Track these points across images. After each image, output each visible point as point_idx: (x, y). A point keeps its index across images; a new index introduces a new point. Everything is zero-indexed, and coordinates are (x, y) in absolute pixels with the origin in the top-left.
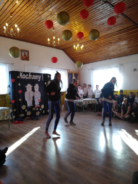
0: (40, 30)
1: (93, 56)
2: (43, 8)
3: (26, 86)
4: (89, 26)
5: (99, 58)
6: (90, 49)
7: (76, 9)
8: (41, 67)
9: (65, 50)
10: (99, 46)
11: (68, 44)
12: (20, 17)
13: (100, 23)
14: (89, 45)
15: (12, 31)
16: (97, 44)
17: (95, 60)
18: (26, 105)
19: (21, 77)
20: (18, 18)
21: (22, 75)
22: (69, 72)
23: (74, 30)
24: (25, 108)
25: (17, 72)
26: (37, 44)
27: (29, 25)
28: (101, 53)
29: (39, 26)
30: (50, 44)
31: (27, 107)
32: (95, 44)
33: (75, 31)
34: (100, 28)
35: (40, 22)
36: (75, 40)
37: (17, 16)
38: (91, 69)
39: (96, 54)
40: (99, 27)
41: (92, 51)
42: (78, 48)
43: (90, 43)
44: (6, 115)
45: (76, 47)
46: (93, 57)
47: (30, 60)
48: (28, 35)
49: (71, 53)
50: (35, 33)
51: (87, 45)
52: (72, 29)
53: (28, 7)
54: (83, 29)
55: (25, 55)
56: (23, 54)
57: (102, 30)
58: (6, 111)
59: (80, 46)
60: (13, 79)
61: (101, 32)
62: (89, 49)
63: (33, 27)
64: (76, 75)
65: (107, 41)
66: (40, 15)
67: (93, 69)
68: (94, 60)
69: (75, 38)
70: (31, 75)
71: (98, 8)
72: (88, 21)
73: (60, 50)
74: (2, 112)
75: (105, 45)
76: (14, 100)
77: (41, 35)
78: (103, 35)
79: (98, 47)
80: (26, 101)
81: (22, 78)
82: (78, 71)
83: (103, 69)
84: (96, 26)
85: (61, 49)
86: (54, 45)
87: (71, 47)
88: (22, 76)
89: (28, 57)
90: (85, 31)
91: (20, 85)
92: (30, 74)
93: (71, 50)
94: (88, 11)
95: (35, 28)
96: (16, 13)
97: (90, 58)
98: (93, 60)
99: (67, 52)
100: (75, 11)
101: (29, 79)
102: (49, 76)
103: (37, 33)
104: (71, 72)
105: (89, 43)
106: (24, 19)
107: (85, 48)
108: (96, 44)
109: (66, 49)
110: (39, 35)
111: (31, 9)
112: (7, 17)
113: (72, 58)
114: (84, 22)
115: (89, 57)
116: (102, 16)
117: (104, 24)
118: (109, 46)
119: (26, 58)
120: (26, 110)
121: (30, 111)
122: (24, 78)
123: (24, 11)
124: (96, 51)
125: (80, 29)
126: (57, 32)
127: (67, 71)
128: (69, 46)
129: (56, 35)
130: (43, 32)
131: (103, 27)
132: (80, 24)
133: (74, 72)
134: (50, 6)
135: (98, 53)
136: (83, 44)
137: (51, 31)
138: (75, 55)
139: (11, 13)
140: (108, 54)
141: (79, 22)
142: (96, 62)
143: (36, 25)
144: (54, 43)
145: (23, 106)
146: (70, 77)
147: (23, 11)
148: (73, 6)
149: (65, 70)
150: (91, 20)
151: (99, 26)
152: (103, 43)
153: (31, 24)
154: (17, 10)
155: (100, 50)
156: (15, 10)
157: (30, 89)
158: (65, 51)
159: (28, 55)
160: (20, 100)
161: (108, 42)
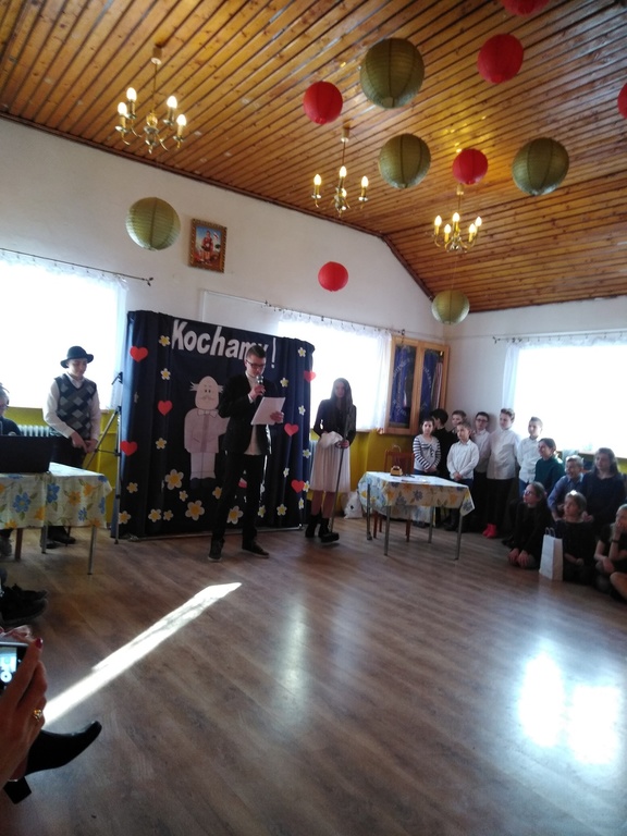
0: (283, 132)
1: (523, 276)
2: (305, 22)
3: (195, 387)
4: (521, 124)
5: (553, 291)
6: (515, 241)
7: (462, 32)
8: (272, 308)
9: (394, 236)
10: (560, 231)
11: (411, 208)
12: (197, 66)
13: (579, 109)
14: (510, 220)
15: (154, 127)
16: (553, 220)
17: (531, 297)
18: (186, 468)
19: (177, 342)
20: (187, 71)
21: (184, 333)
22: (399, 340)
23: (443, 144)
24: (179, 485)
25: (160, 315)
26: (265, 201)
27: (235, 106)
28: (565, 263)
29: (280, 112)
30: (320, 202)
31: (186, 481)
32: (541, 220)
33: (447, 146)
34: (576, 136)
35: (286, 94)
36: (447, 192)
37: (184, 61)
38: (507, 340)
39: (540, 267)
40: (572, 134)
41: (523, 251)
42: (454, 231)
43: (518, 210)
44: (83, 503)
45: (445, 226)
46: (524, 281)
47: (225, 269)
48: (228, 154)
49: (421, 254)
50: (262, 149)
51: (502, 222)
52: (434, 135)
53: (232, 16)
54: (487, 136)
55: (208, 245)
56: (199, 242)
57: (585, 150)
58: (83, 488)
59: (464, 224)
60: (138, 347)
61: (577, 158)
62: (508, 242)
63: (253, 118)
64: (434, 359)
65: (604, 205)
66: (286, 59)
67: (517, 340)
68: (529, 295)
69: (447, 182)
70: (223, 340)
71: (580, 29)
72: (519, 99)
73: (370, 236)
74: (67, 490)
75: (591, 224)
76: (134, 444)
77: (287, 156)
78: (585, 178)
79: (556, 232)
80: (189, 454)
81: (181, 347)
82: (443, 342)
83: (571, 343)
84: (554, 126)
85: (377, 231)
86: (340, 207)
87: (423, 225)
88: (181, 339)
89: (221, 256)
90: (500, 152)
91: (168, 378)
92: (219, 330)
93: (422, 242)
94: (524, 44)
95: (260, 124)
96: (180, 44)
97: (509, 283)
98: (521, 293)
99: (400, 247)
100: (457, 43)
101: (213, 353)
102: (302, 352)
103: (271, 148)
104: (408, 342)
105: (512, 212)
106: (215, 78)
107: (492, 235)
108: (547, 219)
109: (398, 232)
110: (277, 158)
111: (250, 29)
112: (141, 65)
113: (421, 276)
114: (496, 105)
115: (505, 279)
116: (594, 76)
117: (600, 117)
118: (614, 234)
119: (212, 259)
120: (183, 496)
121: (199, 503)
122: (190, 348)
123: (215, 39)
124: (542, 254)
125: (476, 137)
126: (360, 146)
127: (392, 335)
128: (415, 219)
129: (355, 163)
130: (297, 144)
131: (589, 135)
132: (476, 113)
133: (424, 342)
134: (335, 15)
135: (552, 265)
136: (480, 213)
137: (334, 141)
138: (436, 263)
139: (160, 46)
140: (603, 273)
141: (473, 101)
142: (539, 304)
143: (266, 109)
144: (341, 198)
145: (174, 472)
146: (403, 364)
147: (211, 34)
148: (450, 18)
149: (383, 331)
150: (536, 96)
151: (571, 129)
152: (582, 217)
153: (245, 101)
154: (183, 33)
155: (562, 251)
156: (176, 29)
157: (210, 399)
158: (395, 242)
159: (222, 246)
160: (161, 444)
161: (610, 211)
